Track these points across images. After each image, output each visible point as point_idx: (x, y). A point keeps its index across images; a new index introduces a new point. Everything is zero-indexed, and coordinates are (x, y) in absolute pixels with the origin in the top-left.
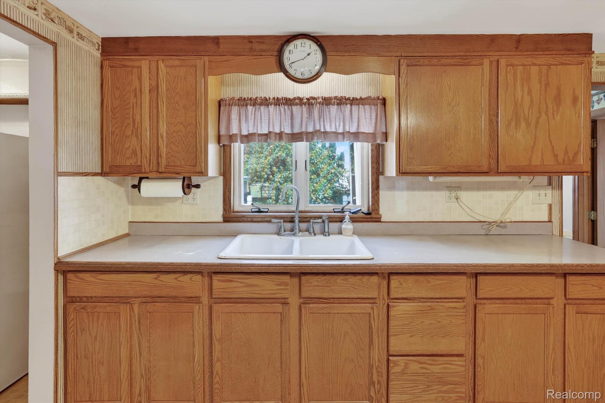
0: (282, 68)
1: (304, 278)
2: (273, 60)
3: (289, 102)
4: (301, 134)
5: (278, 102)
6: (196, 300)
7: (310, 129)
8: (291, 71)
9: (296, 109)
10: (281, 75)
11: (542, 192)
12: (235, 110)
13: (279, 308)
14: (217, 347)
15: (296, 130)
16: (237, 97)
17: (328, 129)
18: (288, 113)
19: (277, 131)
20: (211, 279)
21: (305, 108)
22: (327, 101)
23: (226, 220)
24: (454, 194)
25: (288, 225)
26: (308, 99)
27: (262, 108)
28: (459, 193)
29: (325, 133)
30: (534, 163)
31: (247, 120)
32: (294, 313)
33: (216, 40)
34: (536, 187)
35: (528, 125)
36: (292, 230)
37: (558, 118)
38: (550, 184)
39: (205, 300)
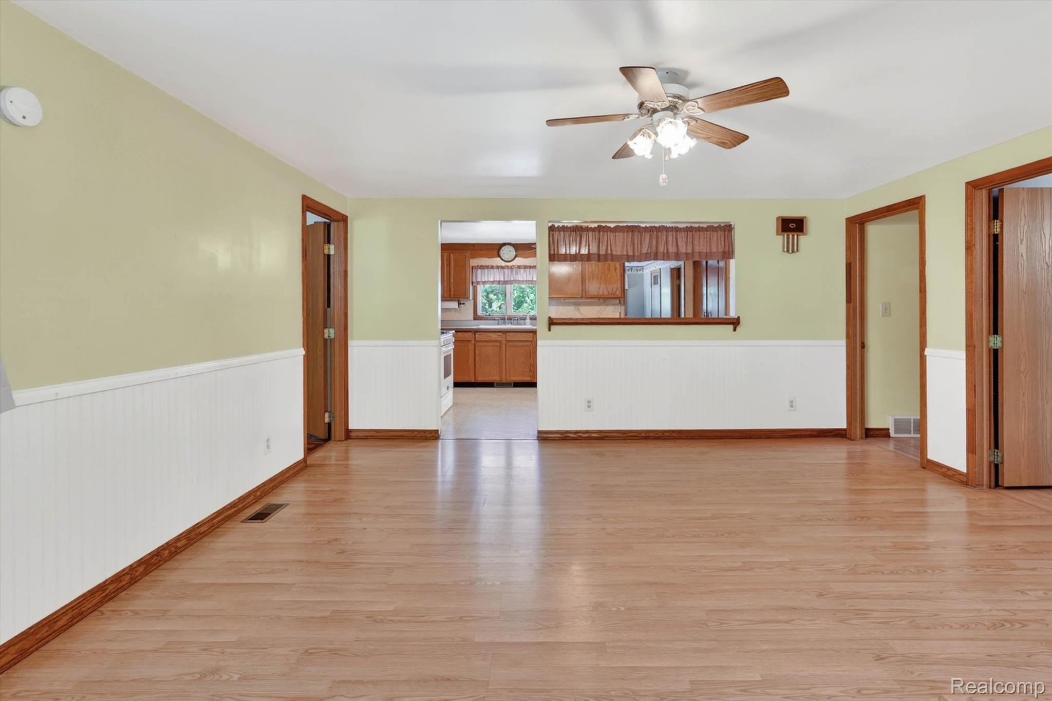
0: (499, 256)
1: (507, 334)
2: (496, 252)
3: (502, 267)
4: (508, 281)
5: (498, 267)
6: (469, 341)
7: (512, 279)
8: (503, 258)
9: (506, 270)
10: (499, 259)
11: (617, 307)
12: (479, 270)
13: (498, 344)
14: (477, 358)
15: (506, 279)
16: (480, 265)
17: (520, 279)
18: (502, 271)
19: (498, 280)
20: (475, 335)
21: (509, 270)
22: (519, 267)
23: (475, 319)
24: (577, 307)
25: (502, 321)
26: (511, 267)
27: (491, 270)
28: (579, 307)
29: (519, 281)
30: (600, 294)
31: (484, 276)
32: (504, 346)
33: (473, 245)
34: (613, 305)
35: (597, 278)
36: (504, 323)
37: (609, 276)
38: (620, 303)
39: (473, 342)
